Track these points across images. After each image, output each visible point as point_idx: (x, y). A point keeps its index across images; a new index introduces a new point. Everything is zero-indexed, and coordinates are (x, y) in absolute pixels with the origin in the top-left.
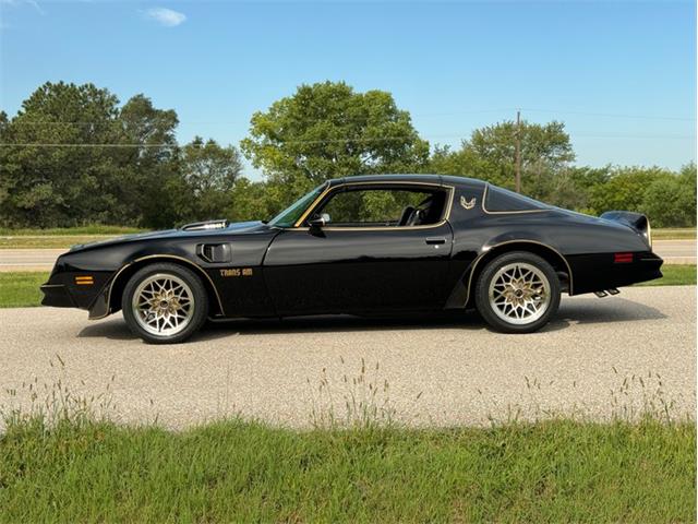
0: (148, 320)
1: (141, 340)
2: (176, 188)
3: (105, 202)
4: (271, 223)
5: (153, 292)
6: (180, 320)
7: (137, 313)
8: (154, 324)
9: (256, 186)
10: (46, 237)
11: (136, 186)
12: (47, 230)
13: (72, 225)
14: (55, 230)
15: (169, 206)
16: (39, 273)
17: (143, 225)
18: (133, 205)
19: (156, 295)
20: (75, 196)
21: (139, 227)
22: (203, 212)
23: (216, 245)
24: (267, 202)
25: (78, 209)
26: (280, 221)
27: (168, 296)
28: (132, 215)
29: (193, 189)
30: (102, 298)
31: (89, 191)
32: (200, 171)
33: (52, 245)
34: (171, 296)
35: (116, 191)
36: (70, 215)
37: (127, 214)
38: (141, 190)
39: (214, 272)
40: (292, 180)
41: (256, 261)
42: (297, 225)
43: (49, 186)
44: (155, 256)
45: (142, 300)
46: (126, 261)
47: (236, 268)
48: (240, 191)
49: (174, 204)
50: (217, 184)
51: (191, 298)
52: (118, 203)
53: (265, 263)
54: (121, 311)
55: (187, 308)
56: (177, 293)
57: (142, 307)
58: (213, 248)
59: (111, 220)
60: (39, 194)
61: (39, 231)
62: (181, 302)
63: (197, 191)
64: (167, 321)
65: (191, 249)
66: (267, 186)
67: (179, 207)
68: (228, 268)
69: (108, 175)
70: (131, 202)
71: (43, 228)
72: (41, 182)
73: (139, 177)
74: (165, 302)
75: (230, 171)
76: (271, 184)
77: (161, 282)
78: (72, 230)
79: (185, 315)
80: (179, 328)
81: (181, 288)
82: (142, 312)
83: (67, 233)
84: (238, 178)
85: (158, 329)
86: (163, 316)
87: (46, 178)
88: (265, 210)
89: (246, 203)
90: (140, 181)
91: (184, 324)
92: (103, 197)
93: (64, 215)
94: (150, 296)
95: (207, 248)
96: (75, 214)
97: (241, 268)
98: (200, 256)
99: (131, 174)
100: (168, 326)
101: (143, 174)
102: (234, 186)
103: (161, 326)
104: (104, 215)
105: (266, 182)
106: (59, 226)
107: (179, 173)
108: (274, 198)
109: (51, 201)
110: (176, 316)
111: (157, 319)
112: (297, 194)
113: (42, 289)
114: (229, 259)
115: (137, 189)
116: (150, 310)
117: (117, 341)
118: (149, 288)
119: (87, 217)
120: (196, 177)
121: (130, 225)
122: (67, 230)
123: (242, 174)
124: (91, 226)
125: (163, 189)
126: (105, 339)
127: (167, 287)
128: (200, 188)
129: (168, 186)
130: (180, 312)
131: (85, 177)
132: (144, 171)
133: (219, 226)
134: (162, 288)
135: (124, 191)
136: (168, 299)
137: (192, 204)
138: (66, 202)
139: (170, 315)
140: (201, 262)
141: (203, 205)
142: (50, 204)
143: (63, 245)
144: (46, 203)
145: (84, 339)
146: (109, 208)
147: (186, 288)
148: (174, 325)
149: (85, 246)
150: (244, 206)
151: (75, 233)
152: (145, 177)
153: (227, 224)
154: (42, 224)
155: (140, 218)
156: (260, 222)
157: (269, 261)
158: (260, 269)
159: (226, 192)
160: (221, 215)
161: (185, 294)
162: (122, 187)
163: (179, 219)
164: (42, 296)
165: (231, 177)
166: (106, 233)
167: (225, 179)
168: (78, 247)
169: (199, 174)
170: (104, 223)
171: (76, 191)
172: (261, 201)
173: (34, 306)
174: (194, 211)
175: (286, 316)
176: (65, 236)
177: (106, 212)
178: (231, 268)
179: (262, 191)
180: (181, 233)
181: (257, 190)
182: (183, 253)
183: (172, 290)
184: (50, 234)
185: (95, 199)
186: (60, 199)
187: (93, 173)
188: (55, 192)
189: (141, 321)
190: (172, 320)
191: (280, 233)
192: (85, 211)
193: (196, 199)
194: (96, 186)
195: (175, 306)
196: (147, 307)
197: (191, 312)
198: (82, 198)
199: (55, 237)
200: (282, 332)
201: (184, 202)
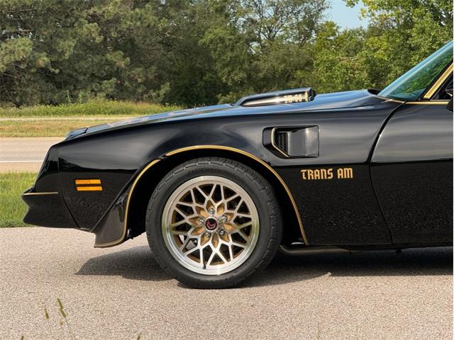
0: (186, 250)
1: (175, 282)
2: (222, 40)
3: (111, 64)
4: (384, 94)
5: (194, 205)
6: (237, 251)
7: (169, 238)
8: (195, 256)
9: (350, 35)
10: (23, 119)
11: (160, 39)
12: (25, 109)
13: (62, 101)
14: (36, 108)
15: (211, 70)
16: (16, 176)
17: (169, 100)
18: (154, 68)
19: (199, 210)
20: (67, 56)
21: (163, 103)
22: (264, 79)
23: (293, 129)
24: (368, 62)
25: (71, 76)
26: (399, 90)
27: (217, 211)
28: (152, 85)
29: (248, 42)
30: (114, 213)
31: (87, 47)
32: (259, 12)
33: (32, 131)
34: (222, 212)
35: (128, 46)
36: (60, 86)
37: (144, 83)
38: (167, 44)
39: (292, 172)
40: (409, 24)
41: (360, 155)
42: (428, 96)
43: (27, 40)
44: (197, 147)
45: (177, 217)
46: (153, 155)
47: (326, 166)
48: (324, 45)
49: (218, 66)
50: (286, 33)
51: (253, 214)
52: (132, 65)
53: (373, 160)
54: (144, 235)
55: (248, 231)
56: (231, 206)
57: (178, 228)
58: (289, 134)
59: (121, 93)
60: (12, 52)
61: (13, 109)
62: (239, 221)
63: (255, 44)
64: (216, 251)
65: (255, 135)
66: (367, 35)
67: (226, 70)
68: (314, 167)
69: (116, 20)
70: (152, 63)
71: (18, 106)
72: (16, 34)
73: (164, 24)
74: (212, 222)
75: (307, 11)
76: (375, 31)
77: (207, 188)
78: (62, 107)
79: (243, 242)
80: (234, 263)
81: (239, 199)
82: (177, 237)
83: (54, 114)
84: (321, 22)
85: (202, 264)
86: (210, 243)
87: (24, 27)
88: (365, 74)
89: (333, 63)
90: (165, 30)
91: (244, 256)
92: (108, 56)
93: (51, 85)
94: (189, 211)
95: (280, 134)
96: (66, 83)
97: (335, 166)
98: (269, 147)
99: (151, 18)
100: (217, 260)
101: (170, 18)
102: (314, 35)
103: (206, 259)
104: (109, 85)
105: (366, 28)
106: (42, 102)
107: (227, 16)
108: (379, 55)
109: (31, 63)
110: (230, 243)
111: (201, 247)
112: (417, 48)
113: (26, 198)
114: (315, 152)
115: (160, 42)
116: (189, 234)
117: (138, 283)
118: (187, 198)
119: (84, 88)
120: (253, 22)
121: (150, 99)
122: (54, 109)
123: (327, 17)
124: (91, 103)
125: (201, 42)
126: (119, 279)
127: (217, 197)
128: (259, 40)
129: (211, 36)
130: (236, 237)
131: (81, 25)
132: (172, 13)
133: (298, 98)
134: (208, 198)
135: (140, 46)
136: (217, 216)
137: (246, 66)
138: (54, 64)
139: (221, 242)
140: (269, 156)
141: (264, 66)
142: (29, 68)
143: (49, 131)
144: (22, 66)
145: (87, 278)
146: (117, 73)
147: (246, 198)
148: (228, 257)
149: (89, 132)
150: (329, 68)
151: (66, 114)
152: (173, 23)
153: (312, 94)
154: (17, 99)
155: (166, 88)
156: (365, 91)
157: (379, 155)
158: (366, 168)
159: (301, 46)
160: (293, 83)
161: (244, 209)
162: (138, 41)
163: (225, 90)
164: (25, 208)
165: (310, 23)
166: (113, 113)
167: (299, 24)
168: (79, 133)
169: (257, 17)
170: (110, 97)
171: (68, 46)
172: (358, 60)
173: (11, 226)
174: (249, 77)
175: (408, 245)
176: (52, 118)
177: (114, 80)
178: (319, 166)
179: (360, 44)
180: (237, 110)
181: (350, 43)
182: (243, 143)
183: (224, 201)
184: (29, 115)
185: (97, 59)
186: (43, 60)
187: (93, 18)
188: (37, 48)
189: (175, 251)
190: (224, 249)
191: (399, 109)
192: (81, 78)
193: (253, 58)
194: (99, 39)
195: (228, 228)
196: (185, 228)
197: (254, 236)
198: (77, 58)
199: (37, 119)
200: (402, 274)
201: (233, 63)
